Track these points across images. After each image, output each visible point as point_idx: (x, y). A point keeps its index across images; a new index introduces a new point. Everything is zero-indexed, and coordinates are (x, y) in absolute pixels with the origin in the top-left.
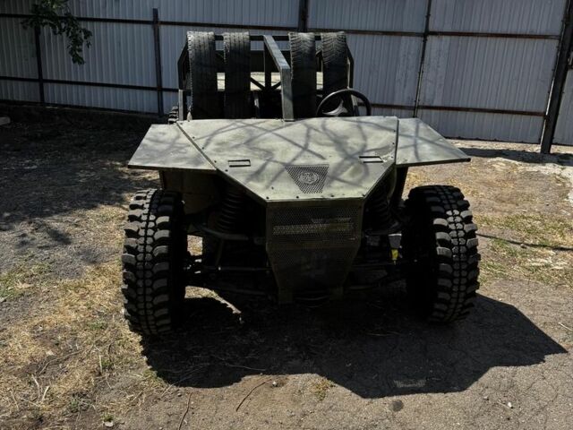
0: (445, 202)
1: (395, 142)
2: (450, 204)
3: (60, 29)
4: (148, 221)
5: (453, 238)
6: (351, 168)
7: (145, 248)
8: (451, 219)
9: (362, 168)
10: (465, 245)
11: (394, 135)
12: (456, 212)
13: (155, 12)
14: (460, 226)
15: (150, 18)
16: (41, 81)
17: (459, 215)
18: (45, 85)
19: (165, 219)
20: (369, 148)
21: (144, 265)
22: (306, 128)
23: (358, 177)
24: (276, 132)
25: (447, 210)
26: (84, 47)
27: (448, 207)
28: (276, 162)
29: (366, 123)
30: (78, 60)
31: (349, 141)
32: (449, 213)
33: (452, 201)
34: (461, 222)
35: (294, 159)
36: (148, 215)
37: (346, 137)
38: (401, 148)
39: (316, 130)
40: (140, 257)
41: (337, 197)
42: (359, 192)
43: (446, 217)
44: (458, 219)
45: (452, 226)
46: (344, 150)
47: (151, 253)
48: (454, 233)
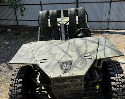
0: (115, 70)
1: (97, 49)
2: (117, 71)
3: (18, 8)
4: (16, 81)
5: (117, 79)
6: (81, 61)
7: (14, 90)
8: (117, 77)
9: (84, 61)
10: (122, 87)
11: (97, 45)
12: (119, 75)
13: (41, 2)
14: (120, 80)
15: (40, 3)
16: (17, 20)
17: (120, 76)
18: (18, 21)
19: (21, 80)
20: (87, 52)
21: (14, 96)
22: (68, 44)
23: (83, 65)
24: (59, 46)
25: (115, 74)
26: (24, 12)
27: (115, 72)
28: (56, 60)
29: (88, 40)
30: (23, 15)
31: (81, 49)
32: (116, 75)
33: (117, 70)
34: (120, 79)
35: (62, 58)
36: (16, 78)
37: (81, 47)
38: (99, 51)
39: (71, 44)
40: (13, 93)
41: (74, 75)
42: (83, 73)
43: (115, 76)
44: (119, 77)
45: (117, 80)
46: (79, 53)
47: (16, 92)
48: (118, 83)
